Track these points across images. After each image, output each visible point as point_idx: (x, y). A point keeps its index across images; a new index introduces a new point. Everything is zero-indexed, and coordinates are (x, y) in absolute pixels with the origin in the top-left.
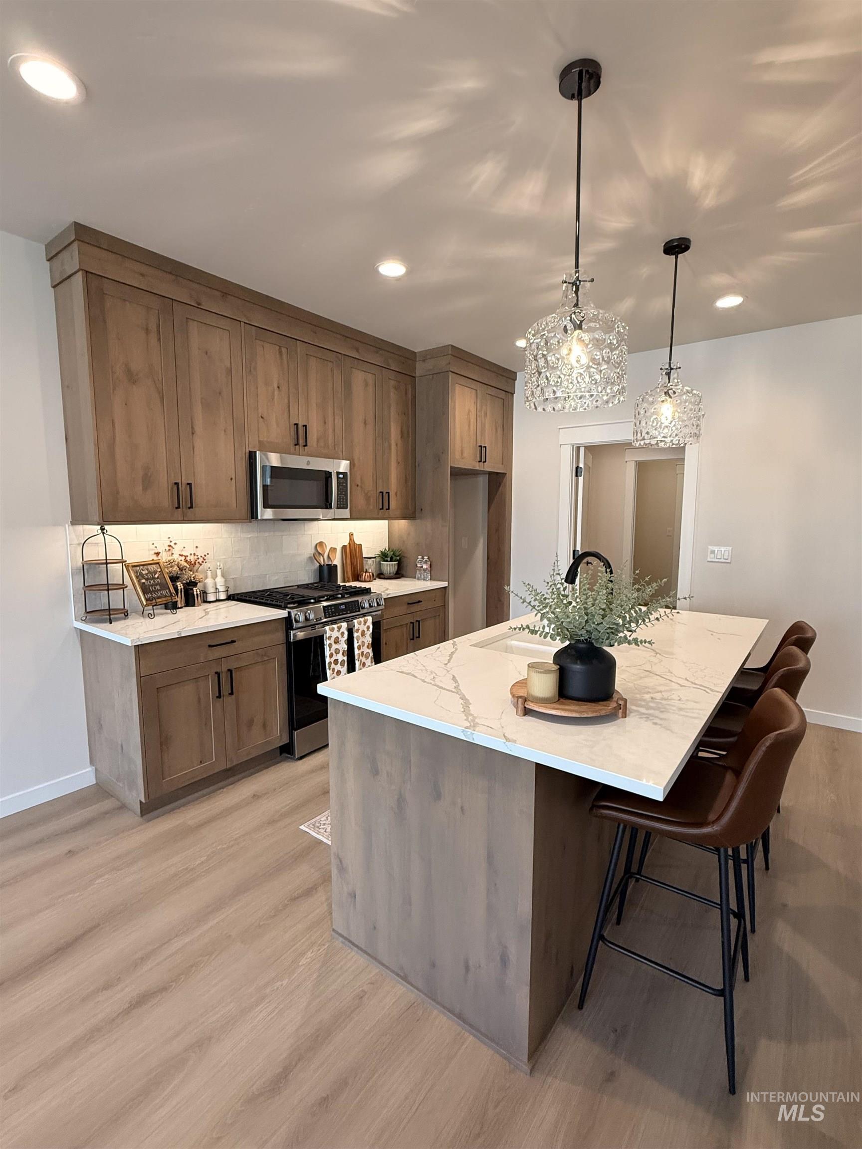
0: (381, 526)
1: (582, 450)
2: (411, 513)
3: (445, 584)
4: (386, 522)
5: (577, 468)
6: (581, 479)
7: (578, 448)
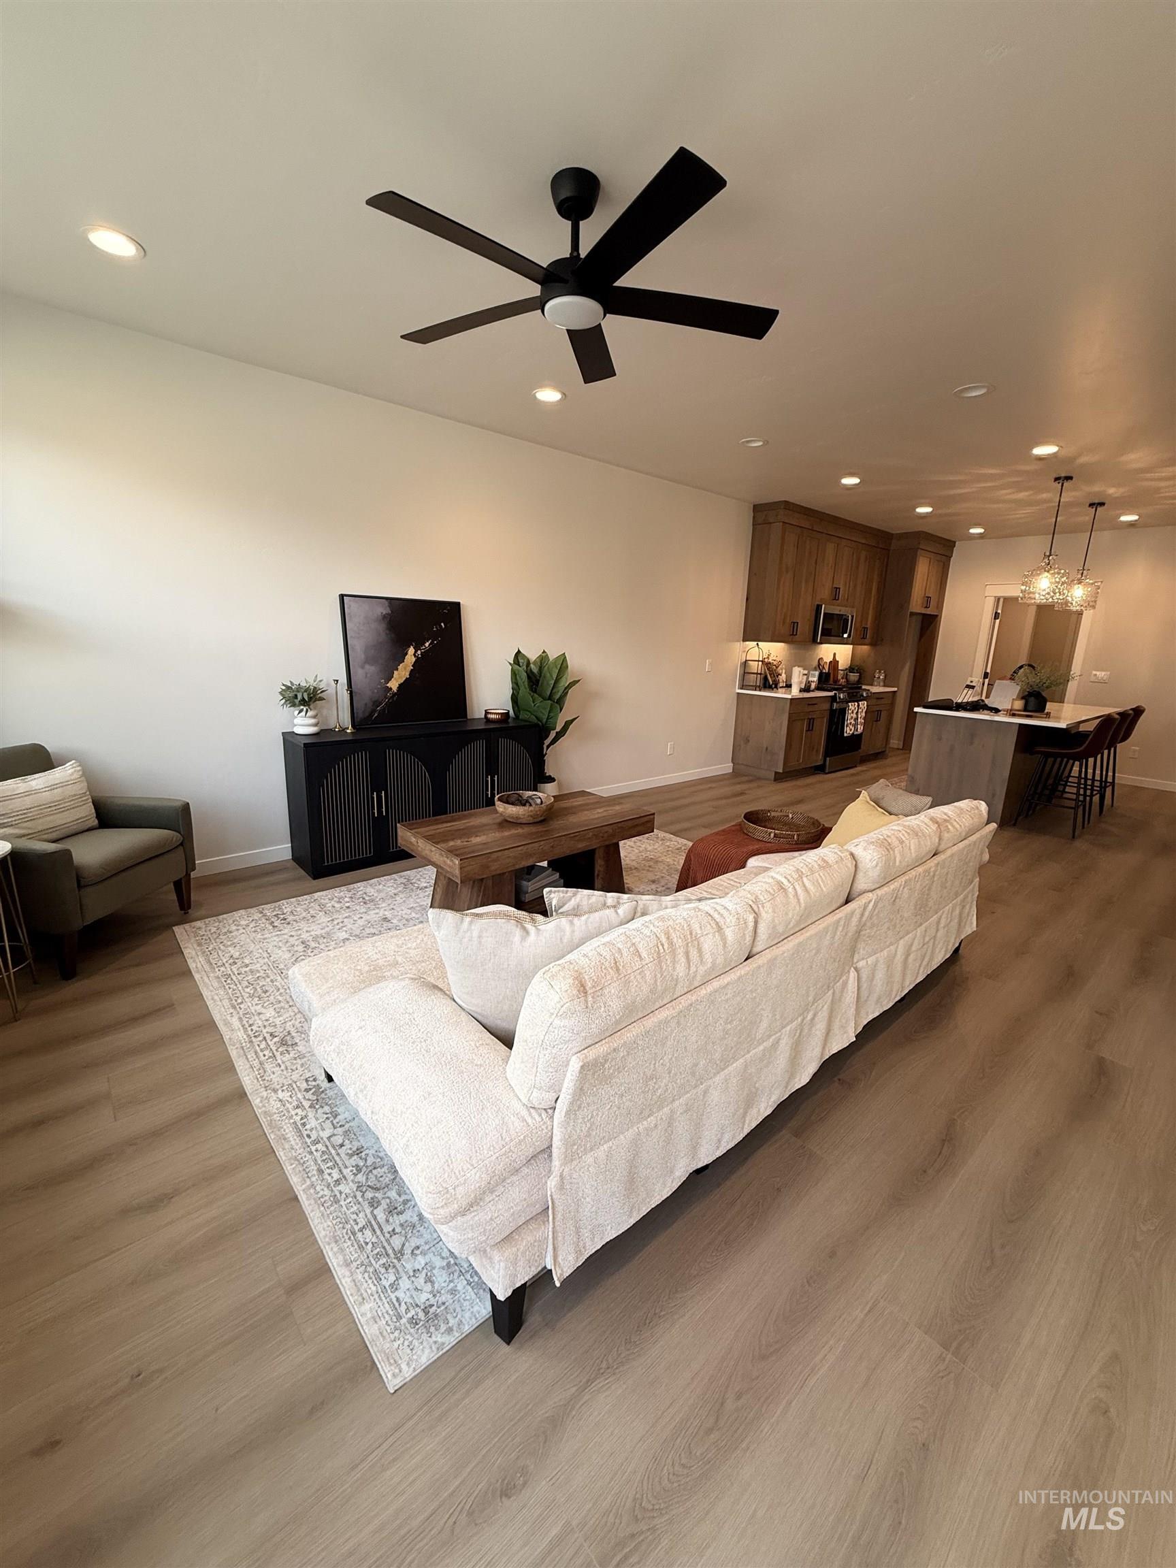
0: (848, 649)
1: (1002, 600)
2: (873, 644)
3: (896, 689)
4: (851, 646)
5: (996, 613)
6: (998, 621)
7: (999, 599)
